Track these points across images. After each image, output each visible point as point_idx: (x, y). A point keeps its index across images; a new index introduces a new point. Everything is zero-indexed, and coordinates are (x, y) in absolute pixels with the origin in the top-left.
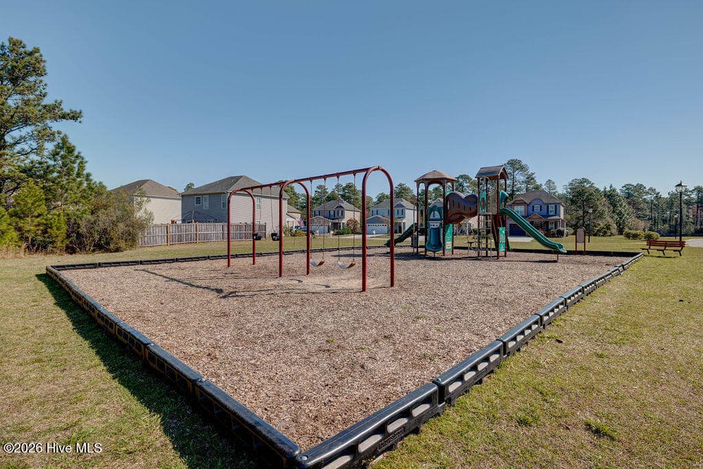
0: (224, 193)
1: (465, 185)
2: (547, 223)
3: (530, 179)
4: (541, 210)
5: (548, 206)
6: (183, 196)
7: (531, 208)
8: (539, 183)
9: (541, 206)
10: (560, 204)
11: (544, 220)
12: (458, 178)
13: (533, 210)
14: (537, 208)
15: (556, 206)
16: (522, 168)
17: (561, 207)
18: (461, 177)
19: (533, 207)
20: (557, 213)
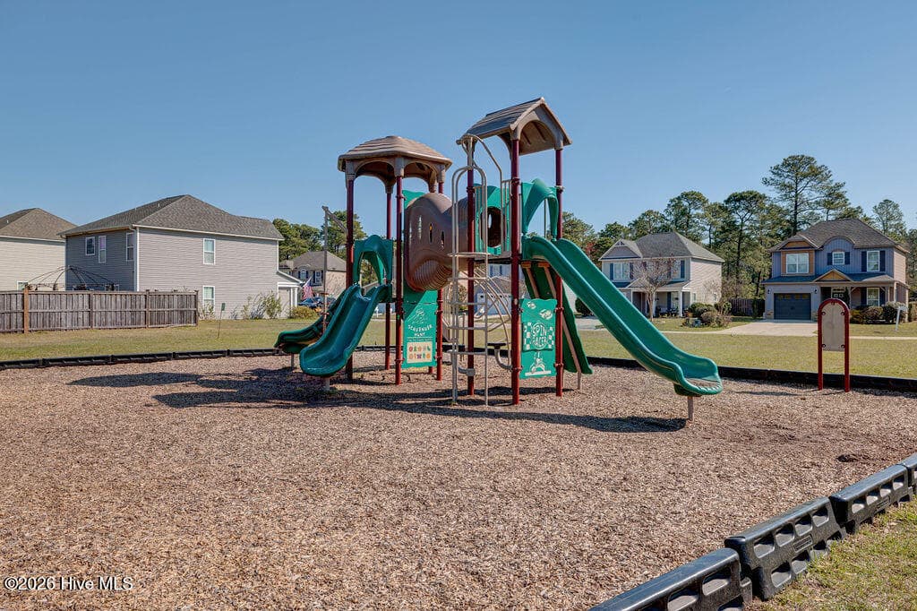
0: (128, 230)
1: (693, 212)
2: (863, 291)
3: (834, 197)
4: (847, 262)
5: (864, 254)
6: (68, 237)
7: (823, 257)
8: (854, 205)
9: (847, 254)
10: (893, 247)
11: (854, 283)
12: (679, 198)
13: (830, 263)
14: (839, 257)
15: (883, 253)
16: (816, 173)
17: (896, 254)
18: (686, 196)
19: (830, 255)
20: (884, 267)
